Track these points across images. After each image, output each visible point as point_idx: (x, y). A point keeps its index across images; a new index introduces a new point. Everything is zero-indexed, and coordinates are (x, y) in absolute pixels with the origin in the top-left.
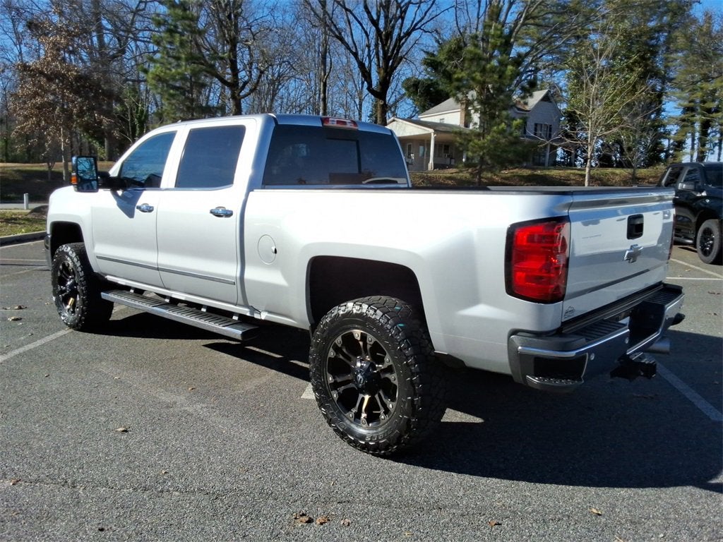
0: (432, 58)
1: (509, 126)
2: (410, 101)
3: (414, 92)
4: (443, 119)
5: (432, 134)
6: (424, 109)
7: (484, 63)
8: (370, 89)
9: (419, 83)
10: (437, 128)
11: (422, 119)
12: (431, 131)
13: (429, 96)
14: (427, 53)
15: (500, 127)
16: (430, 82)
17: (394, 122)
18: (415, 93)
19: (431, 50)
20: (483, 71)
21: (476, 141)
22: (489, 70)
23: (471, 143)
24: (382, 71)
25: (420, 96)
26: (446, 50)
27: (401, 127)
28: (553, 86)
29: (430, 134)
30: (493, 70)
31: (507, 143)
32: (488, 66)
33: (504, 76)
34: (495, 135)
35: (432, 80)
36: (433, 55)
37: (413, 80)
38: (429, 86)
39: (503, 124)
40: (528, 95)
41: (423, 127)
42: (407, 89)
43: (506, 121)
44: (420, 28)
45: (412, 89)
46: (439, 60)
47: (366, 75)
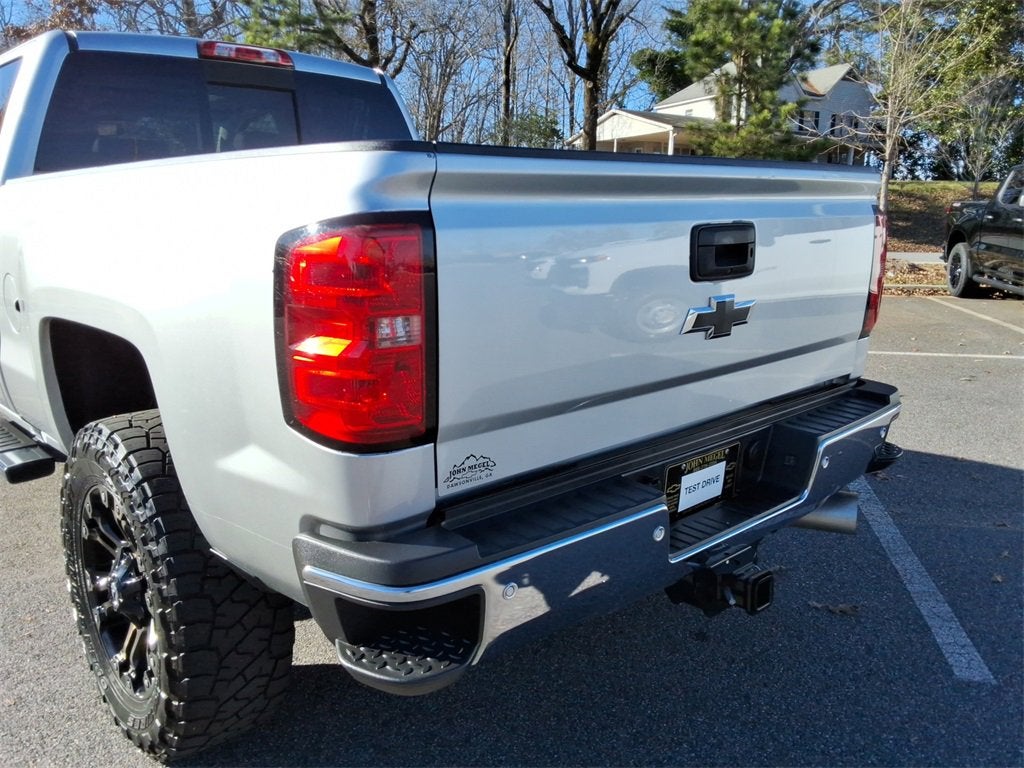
0: (678, 19)
1: (775, 114)
2: (644, 85)
3: (649, 71)
4: (691, 111)
5: (671, 133)
6: (665, 95)
7: (737, 15)
8: (572, 64)
9: (656, 57)
10: (679, 124)
11: (659, 112)
12: (669, 128)
13: (671, 76)
14: (672, 12)
15: (761, 117)
16: (674, 56)
17: (615, 116)
18: (651, 72)
19: (677, 7)
20: (737, 28)
21: (722, 138)
22: (745, 27)
23: (716, 143)
24: (591, 37)
25: (658, 77)
27: (625, 123)
28: (864, 56)
29: (667, 133)
30: (752, 27)
31: (773, 142)
32: (745, 20)
33: (769, 36)
34: (753, 129)
35: (677, 53)
36: (679, 14)
37: (648, 53)
38: (672, 62)
39: (766, 111)
40: (808, 64)
41: (657, 123)
42: (639, 66)
43: (772, 107)
45: (646, 67)
46: (689, 22)
47: (567, 43)
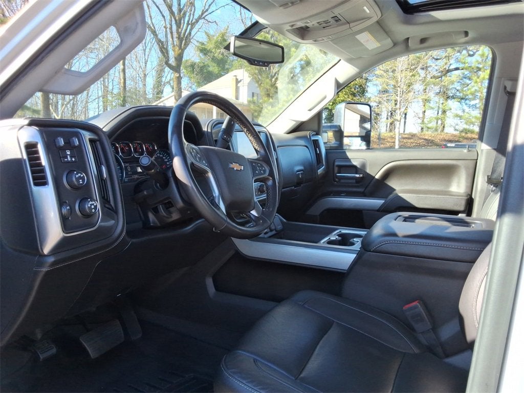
0: (203, 46)
3: (190, 71)
8: (168, 63)
9: (195, 64)
13: (203, 75)
16: (202, 65)
24: (177, 50)
25: (197, 75)
26: (213, 42)
35: (204, 63)
36: (203, 44)
37: (190, 61)
44: (204, 18)
45: (189, 69)
46: (209, 48)
47: (164, 51)
